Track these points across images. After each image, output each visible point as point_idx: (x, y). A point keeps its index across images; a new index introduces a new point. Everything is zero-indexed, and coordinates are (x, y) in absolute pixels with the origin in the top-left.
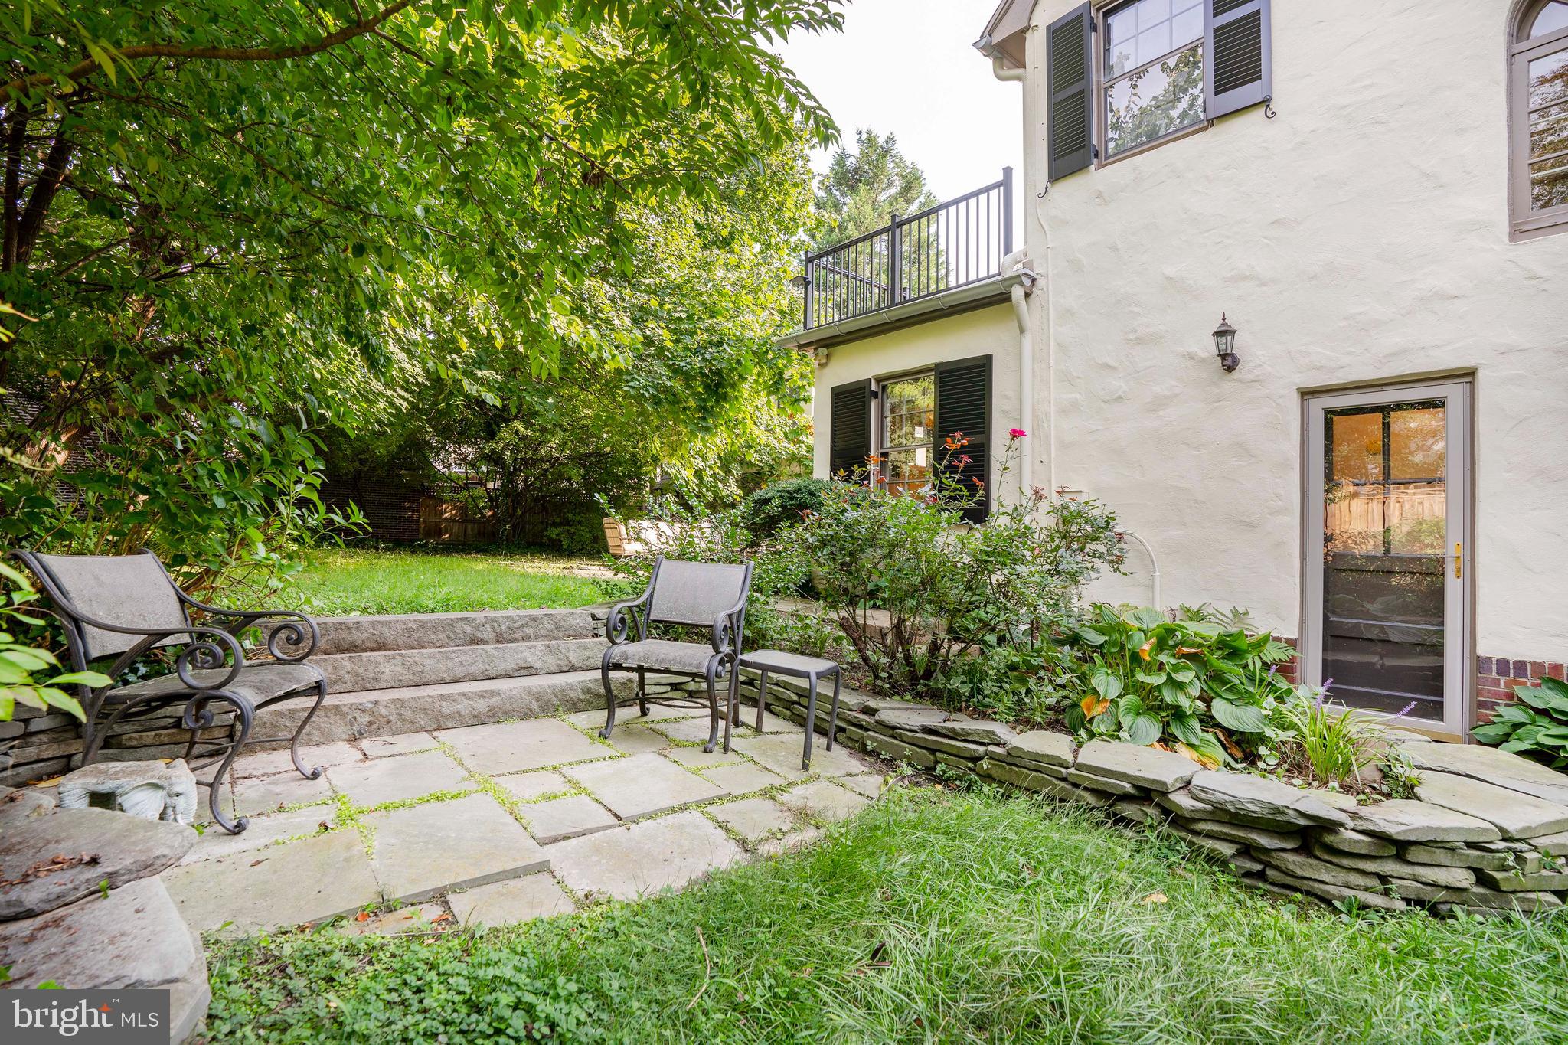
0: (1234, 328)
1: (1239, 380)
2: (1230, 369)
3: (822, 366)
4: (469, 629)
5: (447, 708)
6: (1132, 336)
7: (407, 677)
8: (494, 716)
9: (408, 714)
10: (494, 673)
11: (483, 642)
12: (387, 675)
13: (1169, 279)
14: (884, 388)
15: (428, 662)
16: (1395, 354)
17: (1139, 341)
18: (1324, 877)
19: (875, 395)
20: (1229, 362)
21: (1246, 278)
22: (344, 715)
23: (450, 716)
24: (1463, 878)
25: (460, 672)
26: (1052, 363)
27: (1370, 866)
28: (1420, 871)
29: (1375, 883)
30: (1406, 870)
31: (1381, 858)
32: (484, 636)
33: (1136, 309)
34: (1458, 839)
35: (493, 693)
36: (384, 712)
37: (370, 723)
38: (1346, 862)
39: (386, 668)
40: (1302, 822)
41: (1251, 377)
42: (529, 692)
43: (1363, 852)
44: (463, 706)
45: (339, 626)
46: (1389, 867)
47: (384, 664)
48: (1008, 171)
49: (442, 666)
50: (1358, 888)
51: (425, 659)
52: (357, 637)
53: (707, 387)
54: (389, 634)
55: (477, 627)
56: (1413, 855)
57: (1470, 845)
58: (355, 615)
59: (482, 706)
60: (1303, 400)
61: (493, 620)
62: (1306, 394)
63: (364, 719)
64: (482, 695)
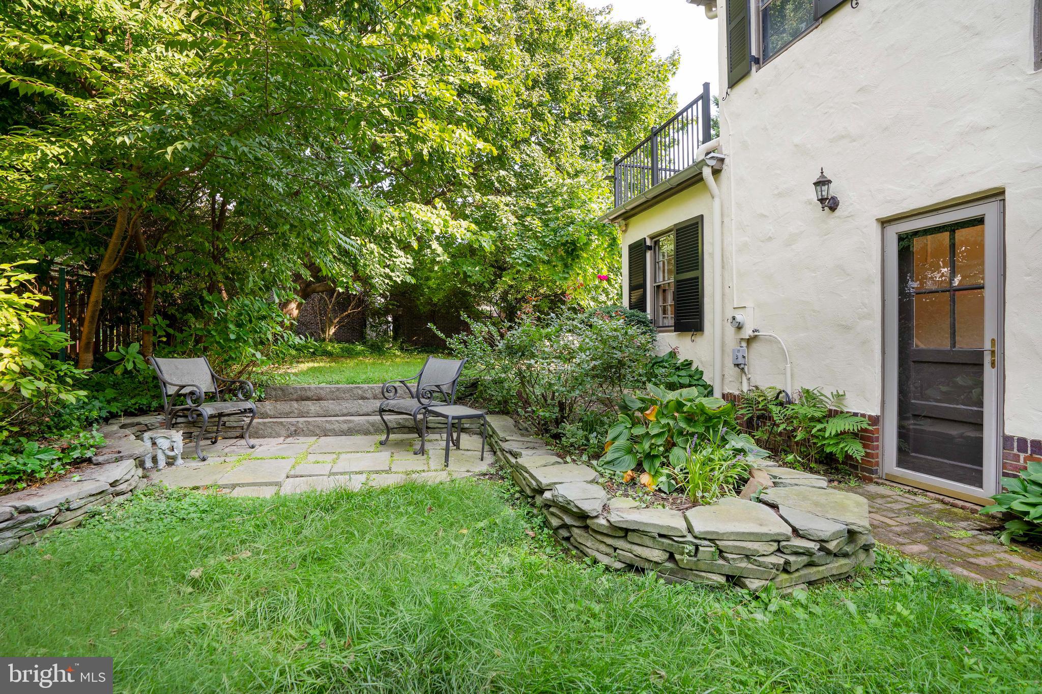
0: (829, 178)
1: (839, 217)
2: (833, 209)
3: (624, 231)
4: (360, 392)
5: (328, 426)
6: (776, 192)
7: (321, 412)
8: (350, 432)
9: (311, 428)
10: (361, 413)
11: (367, 398)
12: (313, 411)
13: (796, 146)
14: (656, 243)
15: (331, 406)
16: (941, 184)
17: (780, 195)
18: (589, 544)
19: (650, 248)
20: (830, 204)
21: (843, 137)
22: (285, 426)
23: (330, 430)
24: (656, 555)
25: (345, 411)
26: (733, 217)
27: (609, 541)
28: (635, 548)
29: (611, 551)
30: (628, 546)
31: (615, 537)
32: (368, 396)
33: (778, 172)
34: (655, 532)
35: (350, 421)
36: (301, 426)
37: (295, 431)
38: (599, 537)
39: (313, 408)
40: (575, 510)
41: (846, 214)
42: (368, 422)
43: (605, 532)
44: (336, 426)
45: (303, 389)
46: (620, 543)
47: (312, 407)
48: (706, 86)
49: (337, 408)
50: (601, 552)
51: (330, 405)
52: (309, 394)
53: (567, 252)
54: (323, 393)
55: (364, 391)
56: (631, 536)
57: (661, 536)
58: (323, 385)
59: (345, 427)
60: (883, 228)
61: (372, 388)
62: (885, 223)
63: (293, 429)
64: (345, 422)
